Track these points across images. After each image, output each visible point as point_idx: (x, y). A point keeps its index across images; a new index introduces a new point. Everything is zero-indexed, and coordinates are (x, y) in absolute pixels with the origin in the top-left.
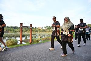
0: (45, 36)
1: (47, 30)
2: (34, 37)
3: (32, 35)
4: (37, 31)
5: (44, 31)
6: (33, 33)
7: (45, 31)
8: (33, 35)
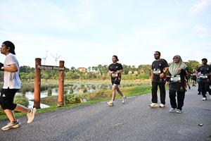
0: (94, 88)
1: (100, 74)
2: (69, 91)
3: (63, 86)
4: (76, 77)
5: (92, 76)
6: (66, 82)
7: (95, 77)
8: (66, 86)
